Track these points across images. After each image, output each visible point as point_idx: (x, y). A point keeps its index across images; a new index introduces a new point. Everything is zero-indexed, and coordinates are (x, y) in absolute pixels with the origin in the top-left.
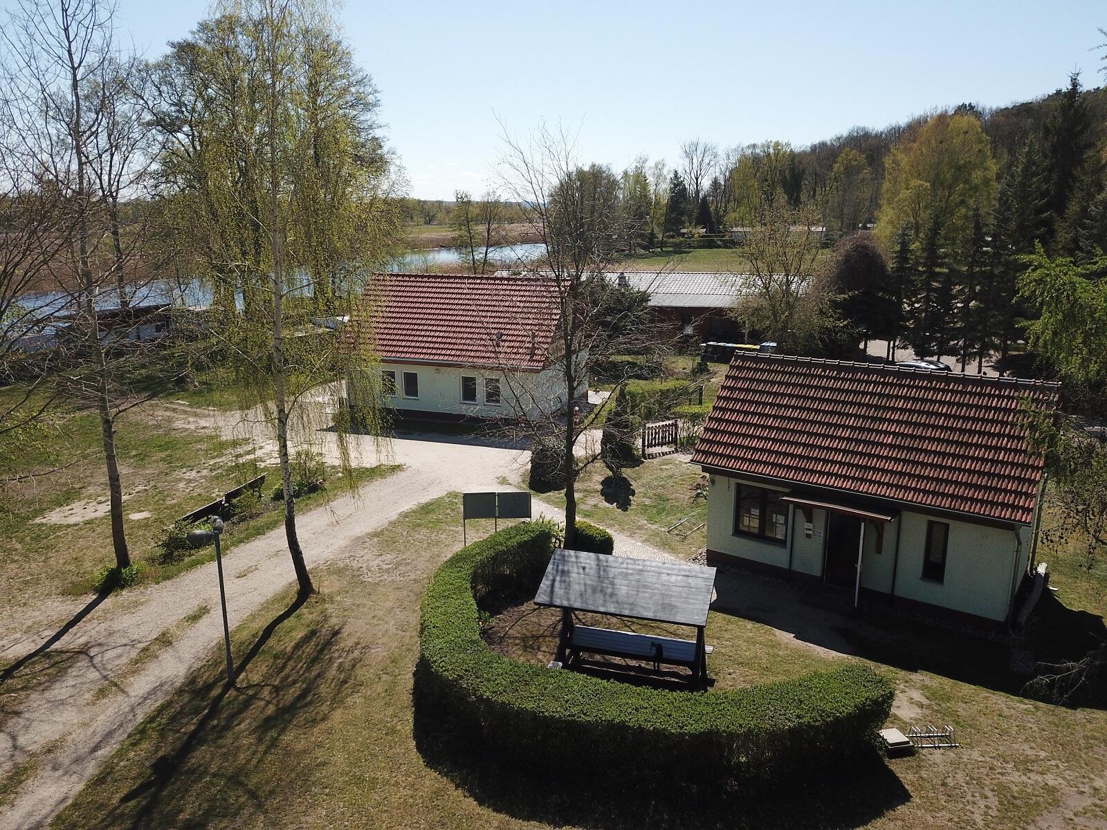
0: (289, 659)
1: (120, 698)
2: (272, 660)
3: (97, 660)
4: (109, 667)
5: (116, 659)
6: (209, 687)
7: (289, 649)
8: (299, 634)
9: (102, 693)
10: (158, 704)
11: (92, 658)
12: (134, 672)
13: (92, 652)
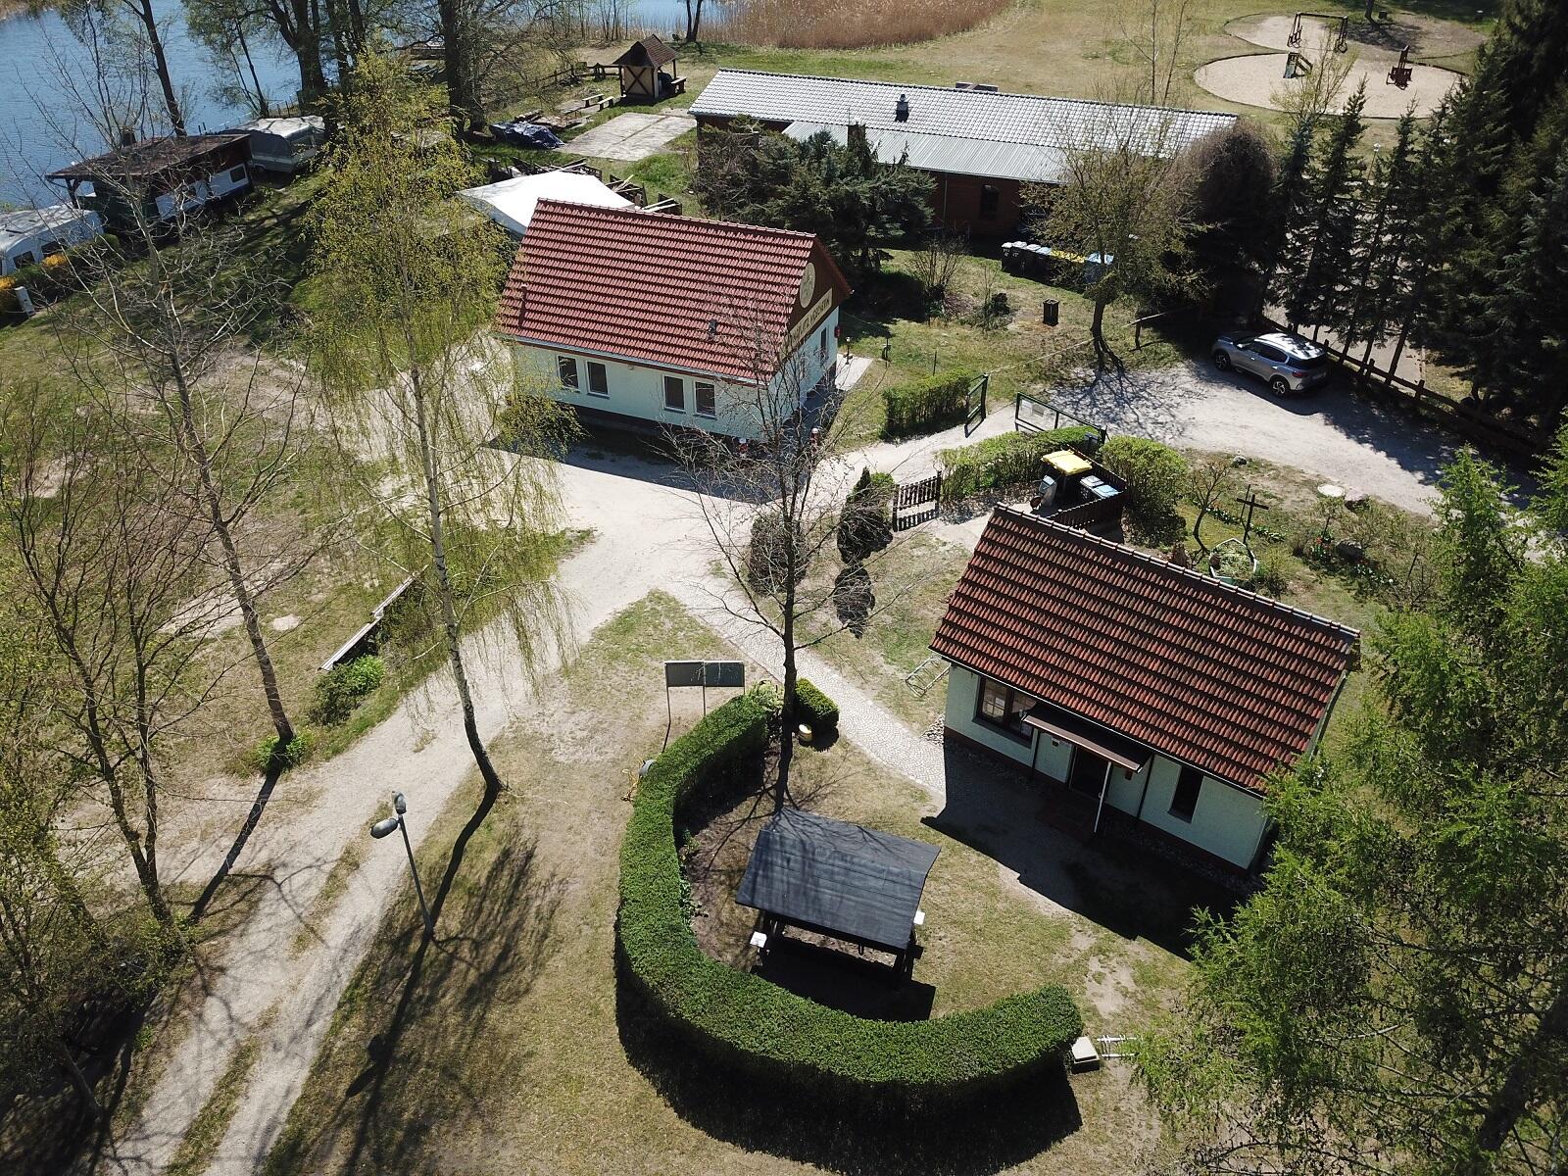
0: (484, 897)
1: (321, 949)
2: (466, 898)
3: (285, 888)
4: (300, 900)
5: (304, 885)
6: (407, 936)
7: (483, 881)
8: (491, 856)
9: (301, 943)
10: (360, 958)
11: (279, 885)
12: (327, 911)
13: (279, 875)
